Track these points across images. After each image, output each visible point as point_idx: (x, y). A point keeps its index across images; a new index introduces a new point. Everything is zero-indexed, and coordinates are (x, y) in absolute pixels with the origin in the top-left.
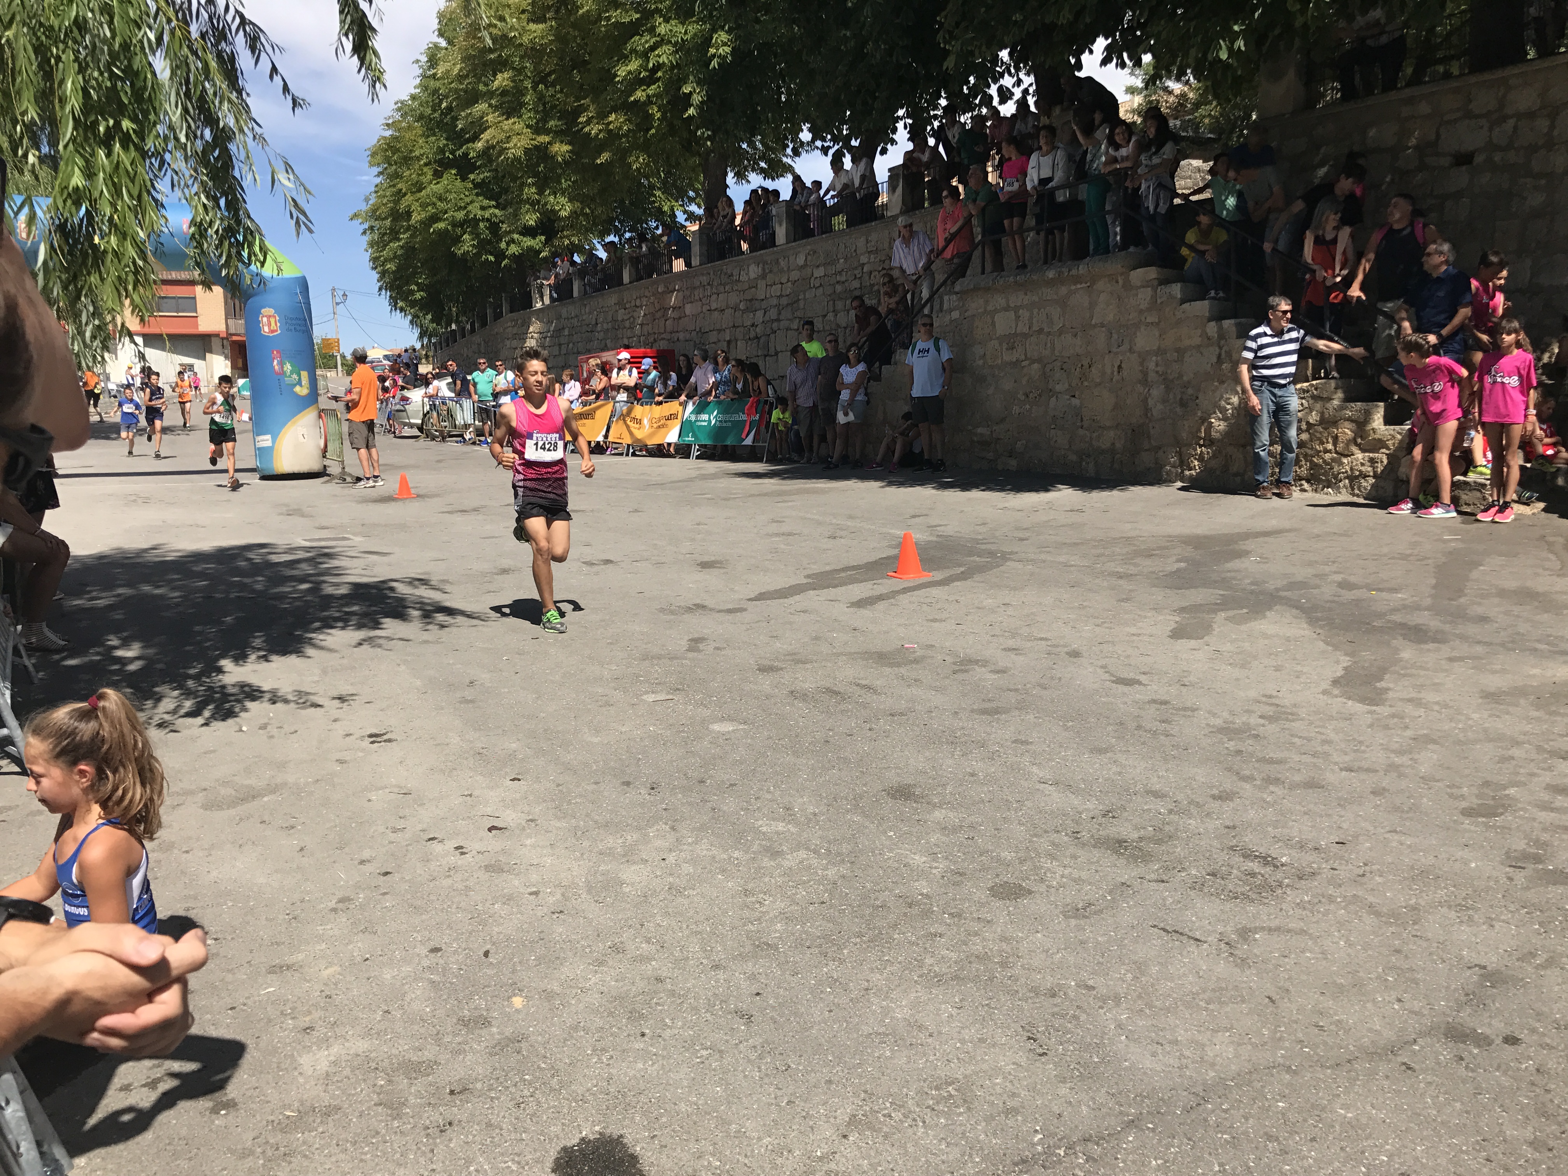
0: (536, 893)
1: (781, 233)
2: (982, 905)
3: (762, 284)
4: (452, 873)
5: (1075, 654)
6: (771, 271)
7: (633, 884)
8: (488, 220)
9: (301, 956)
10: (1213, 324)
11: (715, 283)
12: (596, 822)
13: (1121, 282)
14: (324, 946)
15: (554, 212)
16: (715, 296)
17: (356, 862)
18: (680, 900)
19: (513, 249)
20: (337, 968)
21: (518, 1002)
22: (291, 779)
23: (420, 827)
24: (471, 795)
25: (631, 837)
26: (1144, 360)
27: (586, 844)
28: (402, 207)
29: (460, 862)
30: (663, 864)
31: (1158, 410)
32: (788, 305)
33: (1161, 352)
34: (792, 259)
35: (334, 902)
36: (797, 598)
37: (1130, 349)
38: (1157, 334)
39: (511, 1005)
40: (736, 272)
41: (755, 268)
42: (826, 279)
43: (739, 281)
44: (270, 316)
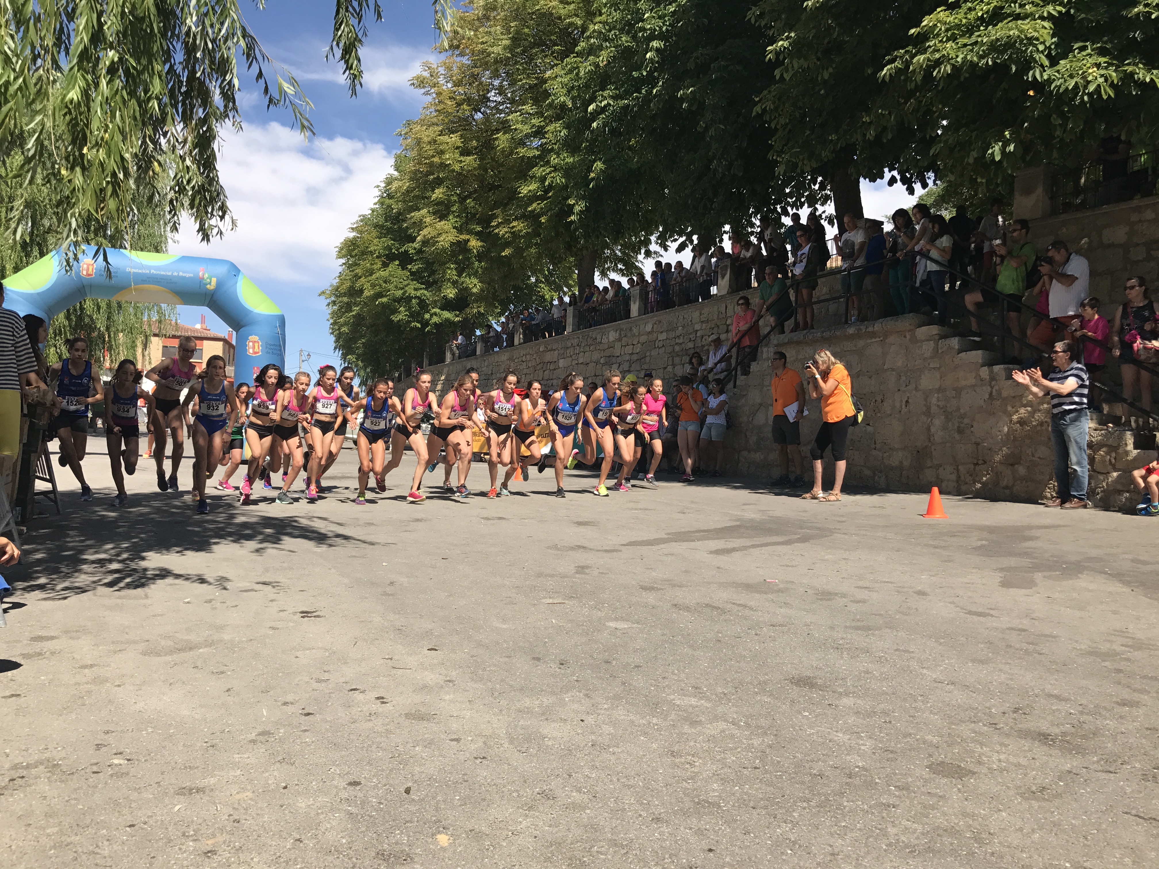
0: (458, 740)
1: (635, 308)
2: (926, 781)
3: (618, 345)
4: (372, 718)
5: (922, 593)
7: (554, 739)
8: (418, 298)
9: (212, 781)
10: (986, 368)
11: (583, 345)
12: (511, 686)
13: (908, 337)
14: (238, 772)
15: (467, 289)
16: (581, 354)
17: (279, 704)
18: (605, 756)
19: (435, 319)
20: (249, 794)
21: (443, 839)
22: (226, 637)
23: (343, 680)
24: (391, 659)
25: (547, 700)
26: (927, 397)
27: (503, 702)
28: (358, 285)
29: (380, 710)
30: (582, 724)
31: (938, 435)
32: (637, 360)
33: (940, 390)
34: (642, 327)
35: (254, 735)
36: (663, 546)
37: (916, 389)
38: (938, 376)
39: (436, 842)
40: (599, 337)
41: (614, 333)
42: (668, 341)
43: (601, 343)
44: (255, 342)
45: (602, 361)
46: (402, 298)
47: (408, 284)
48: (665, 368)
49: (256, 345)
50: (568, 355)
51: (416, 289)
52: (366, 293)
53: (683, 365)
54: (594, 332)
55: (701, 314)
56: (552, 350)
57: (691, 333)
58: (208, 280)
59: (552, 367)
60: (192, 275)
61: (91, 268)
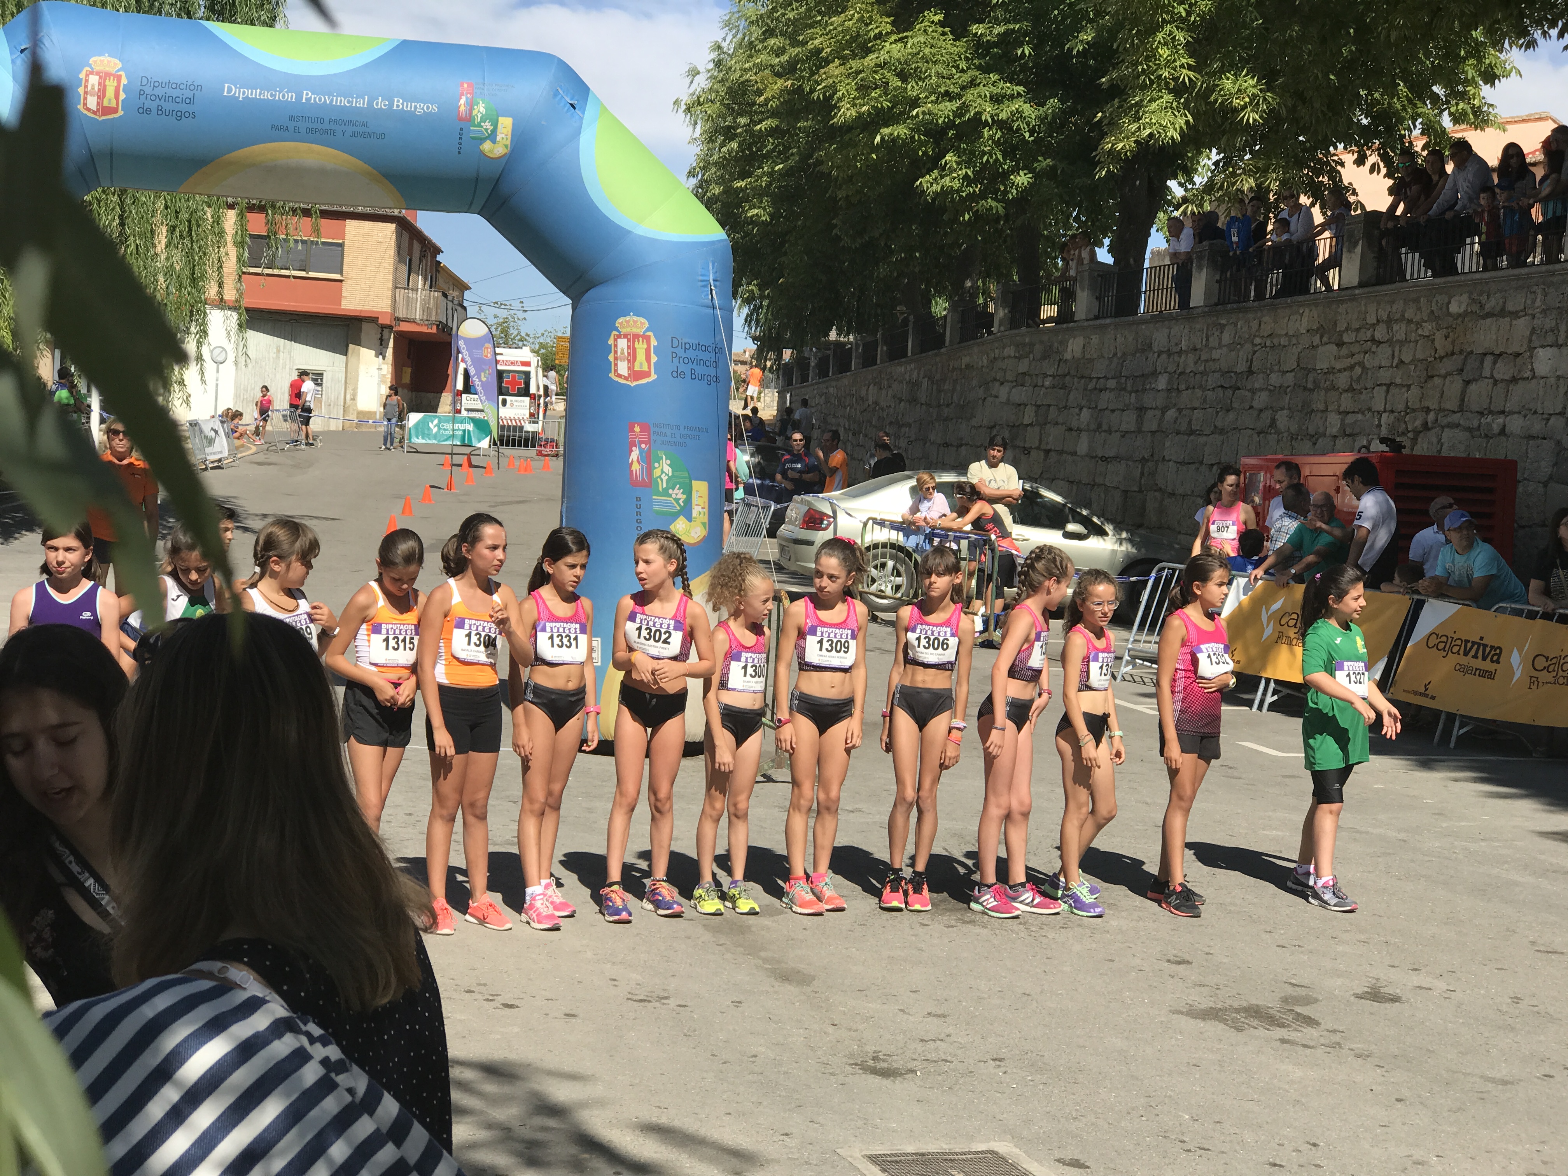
44: (636, 337)
46: (950, 125)
47: (973, 84)
49: (641, 347)
51: (997, 99)
52: (846, 112)
56: (1503, 313)
58: (488, 125)
59: (1503, 370)
60: (433, 108)
61: (111, 85)
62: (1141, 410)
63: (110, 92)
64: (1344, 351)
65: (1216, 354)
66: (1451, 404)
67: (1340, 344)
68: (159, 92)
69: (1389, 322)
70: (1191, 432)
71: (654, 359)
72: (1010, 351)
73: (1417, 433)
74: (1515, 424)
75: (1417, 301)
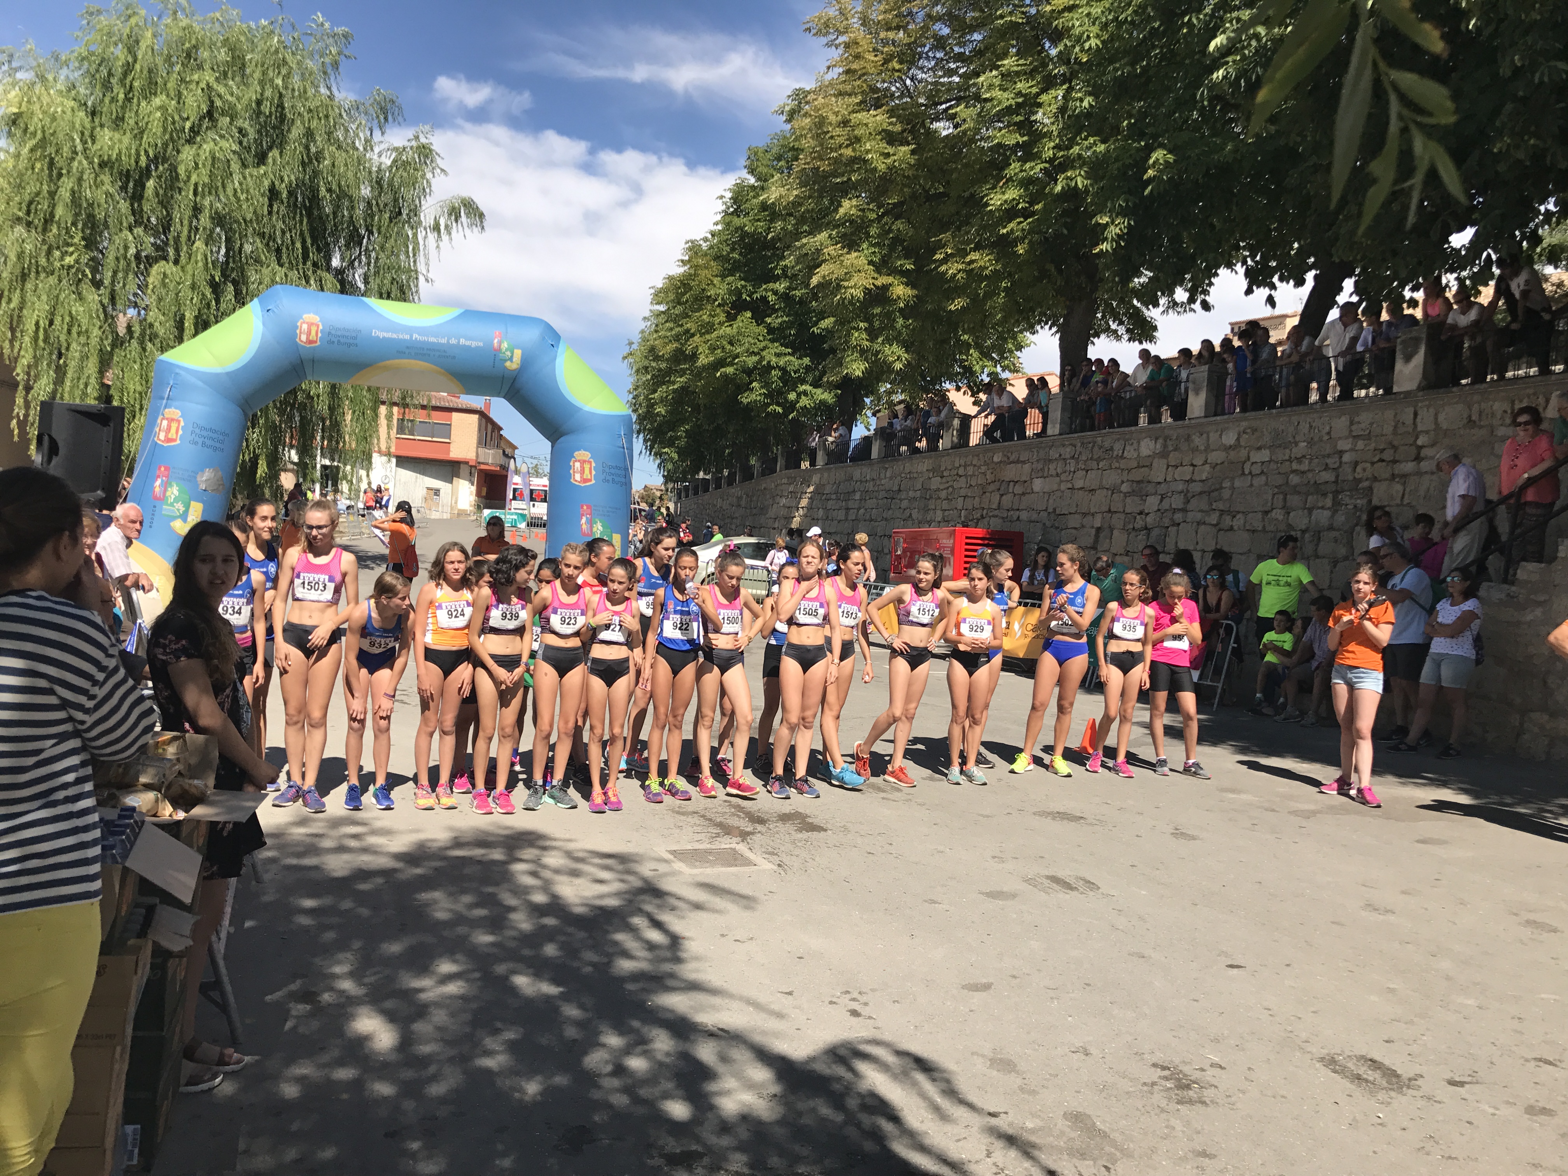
1: (1197, 404)
3: (1159, 465)
6: (1175, 450)
8: (781, 368)
11: (1084, 458)
16: (1081, 473)
32: (1201, 493)
34: (1213, 436)
40: (1118, 447)
41: (1152, 444)
42: (1273, 466)
43: (1122, 457)
44: (584, 461)
45: (1125, 488)
46: (755, 368)
47: (764, 348)
48: (1266, 513)
49: (587, 466)
50: (1053, 472)
51: (778, 355)
52: (703, 361)
53: (1310, 510)
54: (1107, 438)
55: (1352, 423)
56: (1018, 462)
57: (1329, 456)
58: (510, 355)
59: (1018, 489)
60: (481, 344)
61: (314, 330)
62: (848, 509)
63: (313, 333)
64: (944, 480)
65: (883, 482)
66: (994, 506)
67: (942, 477)
68: (339, 333)
69: (965, 466)
70: (871, 520)
71: (594, 473)
72: (785, 481)
73: (978, 520)
74: (1024, 515)
75: (978, 456)
